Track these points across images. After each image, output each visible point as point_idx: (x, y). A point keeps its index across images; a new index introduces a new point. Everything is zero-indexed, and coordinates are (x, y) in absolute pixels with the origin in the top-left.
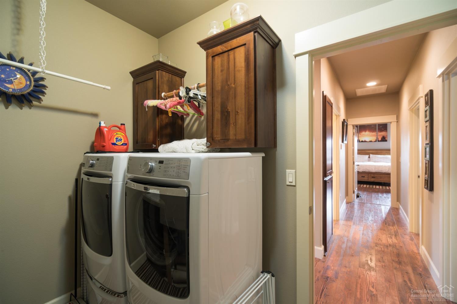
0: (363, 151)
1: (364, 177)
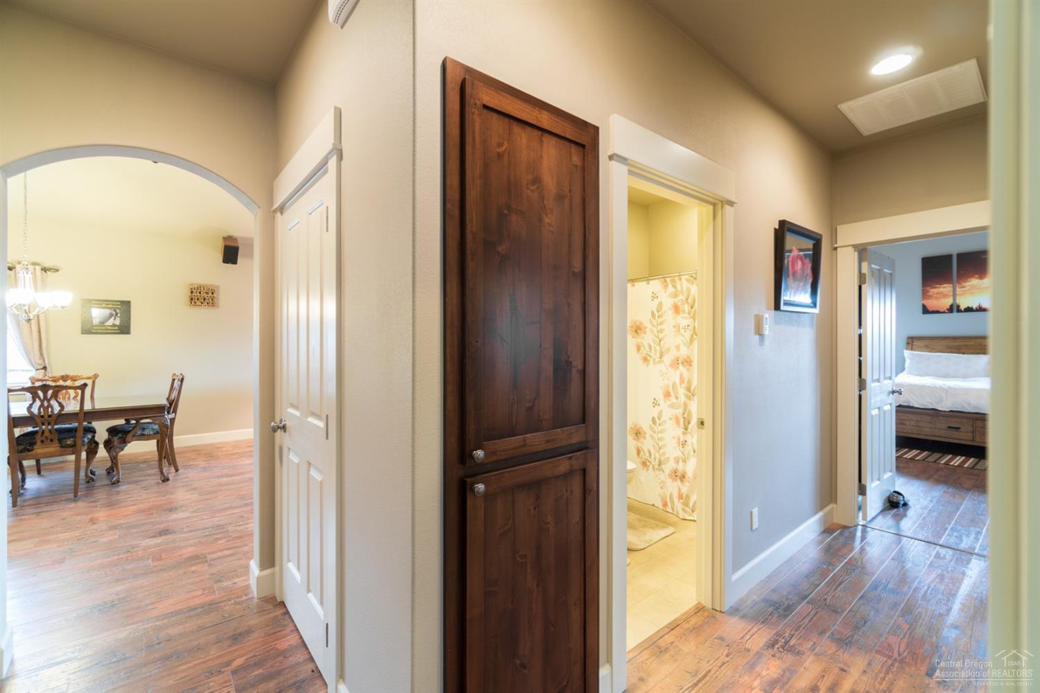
0: (972, 343)
1: (958, 429)
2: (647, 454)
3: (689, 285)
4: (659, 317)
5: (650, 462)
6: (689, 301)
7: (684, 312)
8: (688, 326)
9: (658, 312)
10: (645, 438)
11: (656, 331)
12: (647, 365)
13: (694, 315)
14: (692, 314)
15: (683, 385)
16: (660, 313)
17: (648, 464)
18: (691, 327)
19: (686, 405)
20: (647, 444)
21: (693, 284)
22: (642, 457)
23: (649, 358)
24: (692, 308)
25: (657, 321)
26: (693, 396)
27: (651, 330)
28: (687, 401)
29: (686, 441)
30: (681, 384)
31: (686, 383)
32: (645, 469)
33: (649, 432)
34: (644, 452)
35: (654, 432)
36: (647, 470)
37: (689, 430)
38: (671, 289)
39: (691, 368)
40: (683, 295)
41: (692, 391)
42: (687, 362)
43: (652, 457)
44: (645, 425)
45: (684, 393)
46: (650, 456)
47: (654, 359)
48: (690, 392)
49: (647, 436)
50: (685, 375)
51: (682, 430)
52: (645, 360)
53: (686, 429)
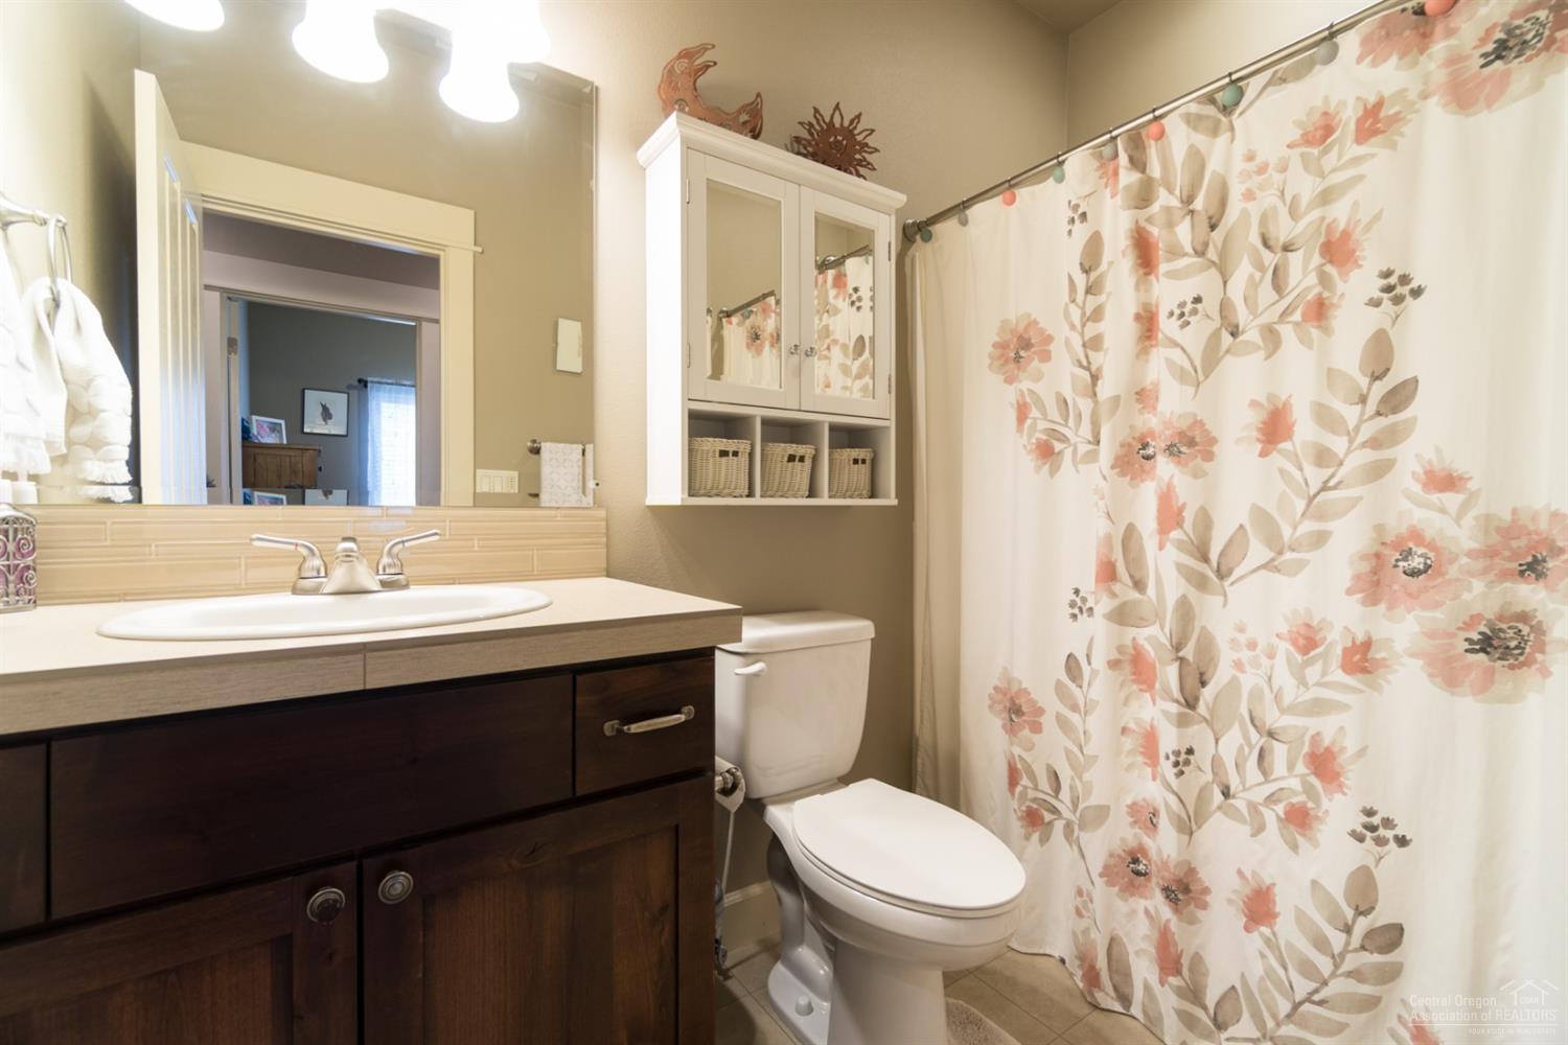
2: (1044, 784)
3: (1200, 139)
4: (1089, 291)
5: (1055, 811)
6: (1199, 204)
7: (1175, 252)
8: (1198, 300)
9: (1086, 271)
10: (1037, 728)
11: (1077, 342)
12: (1052, 473)
13: (1223, 253)
14: (1212, 254)
15: (1176, 534)
16: (1093, 275)
17: (1048, 817)
18: (1211, 305)
19: (1185, 610)
20: (1048, 749)
21: (1215, 132)
22: (1023, 795)
23: (1058, 446)
24: (1213, 227)
25: (1083, 308)
26: (1222, 574)
27: (1067, 342)
28: (1193, 595)
29: (1190, 751)
30: (1163, 529)
31: (1188, 525)
32: (1036, 837)
33: (1052, 705)
34: (1032, 777)
35: (1075, 708)
36: (1044, 840)
37: (1202, 709)
38: (1128, 177)
39: (1207, 466)
40: (1171, 191)
41: (1214, 556)
42: (1192, 443)
43: (1065, 794)
44: (1040, 682)
45: (1180, 567)
46: (1057, 789)
47: (1075, 451)
48: (1205, 559)
49: (1047, 721)
50: (1186, 490)
51: (1174, 708)
52: (1046, 452)
53: (1191, 703)
